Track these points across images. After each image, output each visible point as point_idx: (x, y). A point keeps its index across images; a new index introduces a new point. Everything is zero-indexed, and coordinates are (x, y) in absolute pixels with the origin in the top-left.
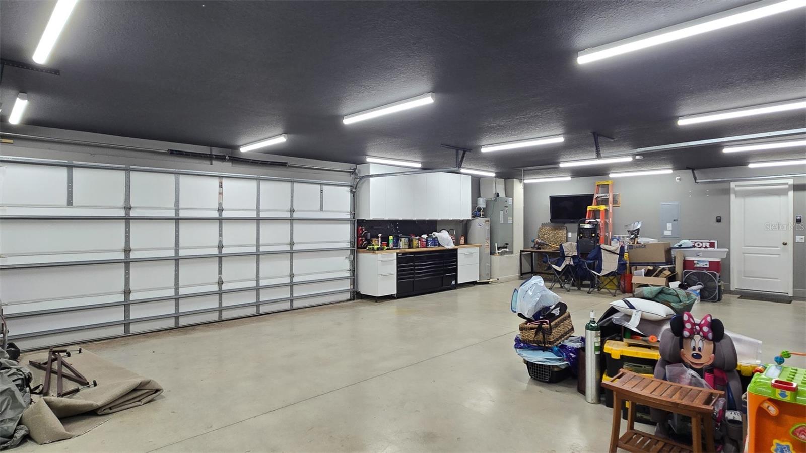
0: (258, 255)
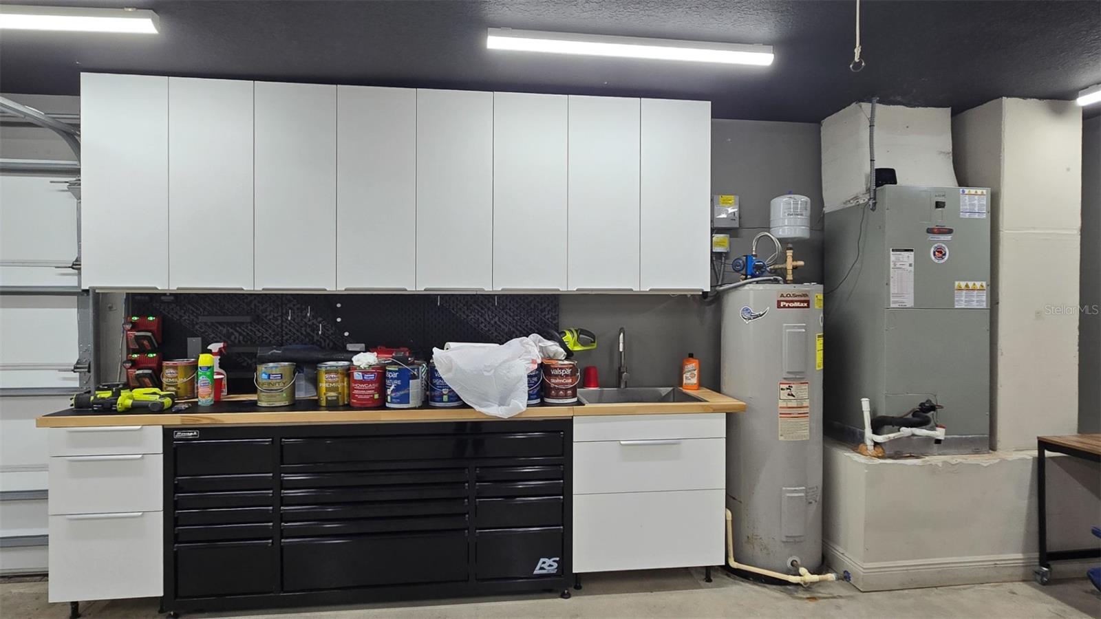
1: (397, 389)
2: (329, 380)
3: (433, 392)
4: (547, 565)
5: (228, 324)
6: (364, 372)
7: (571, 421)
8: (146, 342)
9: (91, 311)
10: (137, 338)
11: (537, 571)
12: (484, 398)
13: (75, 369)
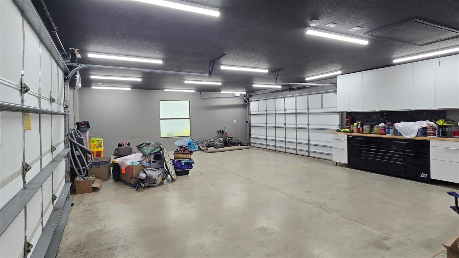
0: (296, 129)
1: (387, 131)
2: (376, 129)
3: (396, 132)
4: (424, 175)
5: (363, 118)
6: (381, 127)
7: (430, 141)
8: (348, 121)
9: (340, 116)
10: (347, 120)
11: (421, 176)
12: (407, 134)
13: (338, 126)
